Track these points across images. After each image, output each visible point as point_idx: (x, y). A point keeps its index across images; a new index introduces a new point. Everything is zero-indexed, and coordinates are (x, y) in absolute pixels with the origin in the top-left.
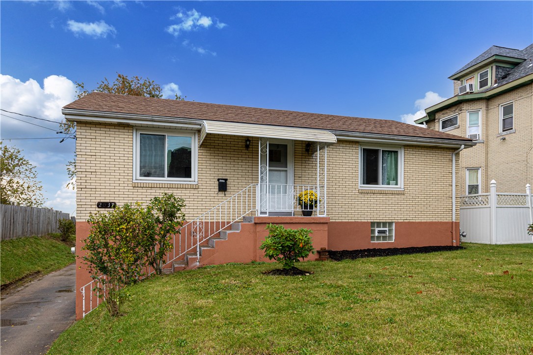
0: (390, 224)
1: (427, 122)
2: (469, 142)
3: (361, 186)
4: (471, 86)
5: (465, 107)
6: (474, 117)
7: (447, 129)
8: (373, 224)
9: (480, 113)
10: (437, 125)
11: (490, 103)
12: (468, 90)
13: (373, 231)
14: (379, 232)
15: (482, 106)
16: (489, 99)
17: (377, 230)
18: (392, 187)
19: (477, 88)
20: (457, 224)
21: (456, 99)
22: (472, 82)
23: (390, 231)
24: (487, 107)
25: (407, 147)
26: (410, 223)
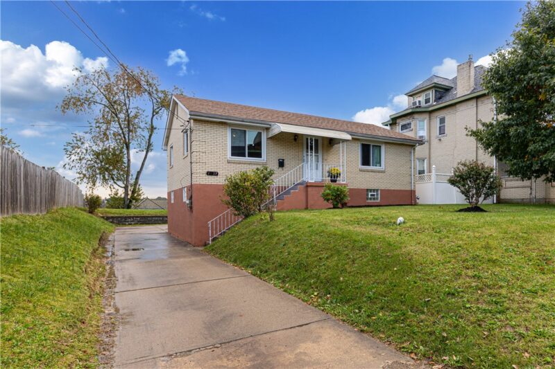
0: (377, 190)
1: (391, 125)
2: (421, 142)
3: (361, 167)
4: (419, 102)
5: (416, 116)
6: (421, 123)
7: (405, 131)
8: (367, 190)
9: (426, 121)
10: (398, 127)
11: (432, 115)
12: (418, 104)
13: (367, 195)
14: (371, 195)
15: (427, 116)
16: (431, 112)
17: (370, 194)
18: (377, 168)
19: (423, 104)
20: (415, 191)
21: (410, 111)
22: (420, 99)
23: (377, 195)
24: (430, 118)
25: (386, 143)
26: (389, 191)
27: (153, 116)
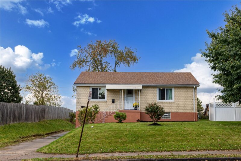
3: (158, 101)
17: (164, 115)
18: (170, 101)
23: (169, 115)
25: (175, 87)
26: (177, 113)
27: (116, 65)
